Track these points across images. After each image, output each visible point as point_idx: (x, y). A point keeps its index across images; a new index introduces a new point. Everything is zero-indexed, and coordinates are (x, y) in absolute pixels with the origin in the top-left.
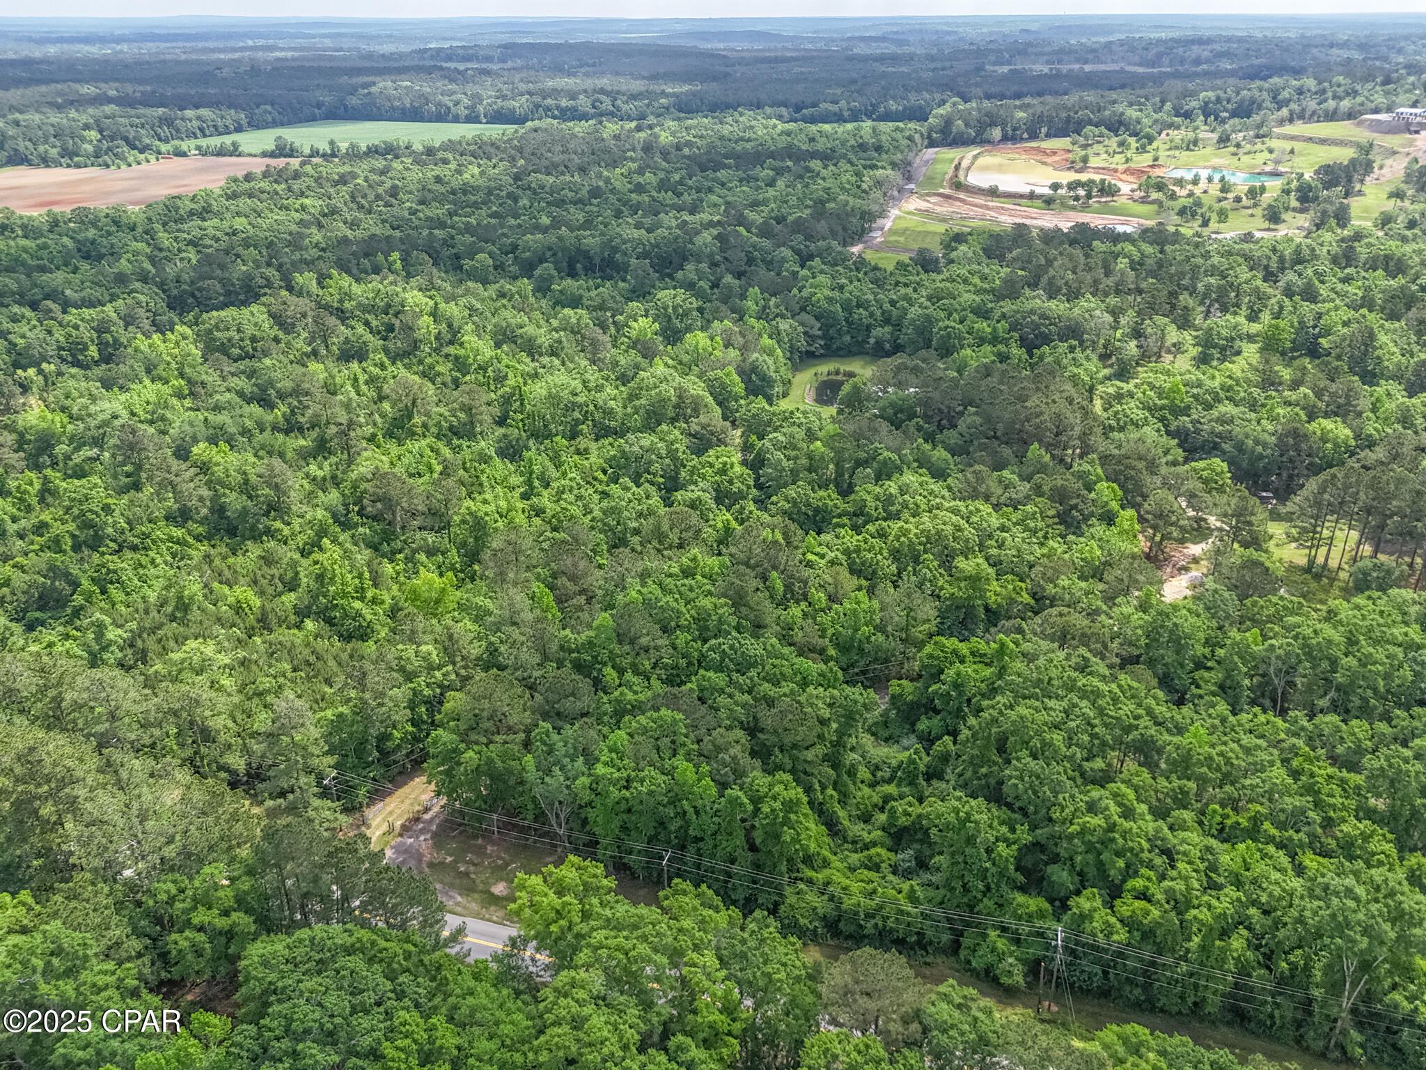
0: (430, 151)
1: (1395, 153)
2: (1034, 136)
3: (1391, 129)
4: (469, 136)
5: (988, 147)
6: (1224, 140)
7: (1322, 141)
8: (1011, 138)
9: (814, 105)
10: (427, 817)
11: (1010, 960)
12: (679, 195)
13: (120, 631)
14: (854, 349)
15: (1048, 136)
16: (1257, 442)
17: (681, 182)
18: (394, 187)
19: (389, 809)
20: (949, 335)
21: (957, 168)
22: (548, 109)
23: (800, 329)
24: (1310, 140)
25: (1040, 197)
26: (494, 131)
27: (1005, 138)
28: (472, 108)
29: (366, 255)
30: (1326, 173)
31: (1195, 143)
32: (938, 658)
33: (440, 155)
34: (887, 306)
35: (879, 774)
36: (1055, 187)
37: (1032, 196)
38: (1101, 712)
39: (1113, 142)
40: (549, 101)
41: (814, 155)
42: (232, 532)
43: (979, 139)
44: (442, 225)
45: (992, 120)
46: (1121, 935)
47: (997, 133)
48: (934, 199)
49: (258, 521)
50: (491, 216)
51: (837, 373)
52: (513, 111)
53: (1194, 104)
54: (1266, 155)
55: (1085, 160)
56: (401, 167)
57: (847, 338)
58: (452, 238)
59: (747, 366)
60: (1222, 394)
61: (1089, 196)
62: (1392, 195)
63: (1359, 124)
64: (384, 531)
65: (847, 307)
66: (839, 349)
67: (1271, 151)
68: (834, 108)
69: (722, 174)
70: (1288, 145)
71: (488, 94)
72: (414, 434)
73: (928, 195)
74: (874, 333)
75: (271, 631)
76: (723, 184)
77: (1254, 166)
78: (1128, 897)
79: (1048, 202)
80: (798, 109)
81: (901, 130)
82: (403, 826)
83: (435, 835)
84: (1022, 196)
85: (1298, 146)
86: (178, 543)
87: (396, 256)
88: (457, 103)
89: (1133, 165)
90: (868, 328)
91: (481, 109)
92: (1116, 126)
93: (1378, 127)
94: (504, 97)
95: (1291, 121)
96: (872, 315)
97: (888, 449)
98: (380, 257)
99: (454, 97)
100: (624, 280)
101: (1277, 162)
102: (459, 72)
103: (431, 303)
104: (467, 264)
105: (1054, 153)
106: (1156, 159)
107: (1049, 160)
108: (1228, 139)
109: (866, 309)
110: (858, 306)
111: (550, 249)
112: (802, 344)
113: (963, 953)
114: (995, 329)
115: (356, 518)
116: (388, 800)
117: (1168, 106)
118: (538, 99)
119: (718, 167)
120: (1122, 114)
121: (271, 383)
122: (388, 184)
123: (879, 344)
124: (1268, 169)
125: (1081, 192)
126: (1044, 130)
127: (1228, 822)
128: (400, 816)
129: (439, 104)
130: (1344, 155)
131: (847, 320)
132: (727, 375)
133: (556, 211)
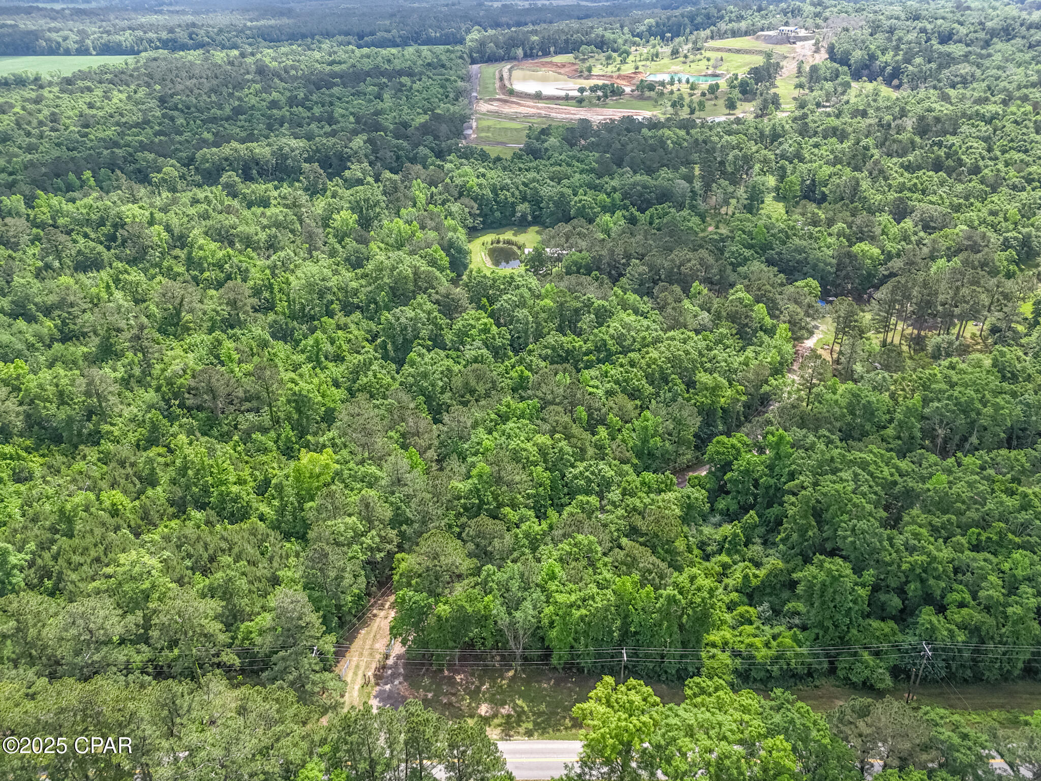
0: (69, 81)
1: (786, 57)
2: (546, 54)
3: (779, 42)
4: (95, 66)
5: (516, 63)
6: (675, 53)
7: (738, 51)
8: (529, 55)
9: (372, 34)
10: (390, 662)
11: (881, 671)
12: (309, 109)
13: (22, 556)
14: (504, 222)
15: (556, 53)
16: (826, 264)
17: (306, 98)
18: (53, 114)
19: (354, 664)
20: (584, 206)
21: (501, 79)
22: (150, 41)
23: (467, 210)
24: (730, 50)
25: (573, 98)
26: (116, 61)
27: (526, 56)
28: (81, 42)
29: (58, 176)
30: (755, 74)
31: (657, 55)
32: (723, 453)
33: (80, 83)
34: (521, 187)
35: (709, 549)
36: (582, 90)
37: (567, 98)
38: (871, 474)
39: (602, 56)
40: (151, 35)
41: (401, 73)
42: (57, 439)
43: (508, 57)
44: (116, 145)
45: (512, 43)
46: (961, 637)
47: (520, 52)
48: (495, 103)
49: (83, 426)
50: (156, 134)
51: (498, 242)
52: (119, 44)
53: (643, 28)
54: (705, 62)
55: (589, 70)
56: (51, 96)
57: (498, 214)
58: (131, 155)
59: (446, 243)
60: (790, 232)
61: (606, 96)
62: (796, 87)
63: (758, 38)
64: (208, 418)
65: (494, 190)
66: (492, 223)
67: (708, 60)
68: (388, 36)
69: (336, 90)
70: (719, 55)
71: (94, 31)
72: (189, 329)
73: (491, 100)
74: (518, 208)
75: (156, 526)
76: (340, 99)
77: (700, 71)
78: (953, 608)
79: (580, 102)
80: (361, 37)
81: (452, 52)
82: (375, 676)
83: (406, 677)
84: (558, 98)
85: (725, 55)
86: (11, 458)
87: (88, 174)
88: (65, 39)
89: (622, 73)
90: (513, 205)
91: (88, 42)
92: (601, 45)
93: (768, 39)
94: (108, 33)
95: (712, 38)
96: (513, 194)
97: (598, 299)
98: (72, 176)
99: (61, 33)
100: (298, 181)
101: (715, 67)
102: (57, 12)
103: (147, 214)
104: (156, 177)
105: (564, 66)
106: (637, 68)
107: (562, 71)
108: (678, 52)
109: (508, 190)
110: (502, 189)
111: (226, 159)
112: (470, 222)
113: (841, 674)
114: (613, 199)
115: (178, 411)
116: (348, 655)
117: (626, 30)
118: (140, 33)
119: (329, 86)
120: (603, 36)
121: (27, 298)
122: (46, 112)
123: (524, 216)
124: (710, 72)
125: (600, 93)
126: (552, 49)
127: (983, 538)
128: (367, 667)
129: (48, 40)
130: (758, 61)
131: (495, 201)
132: (435, 251)
133: (214, 128)
